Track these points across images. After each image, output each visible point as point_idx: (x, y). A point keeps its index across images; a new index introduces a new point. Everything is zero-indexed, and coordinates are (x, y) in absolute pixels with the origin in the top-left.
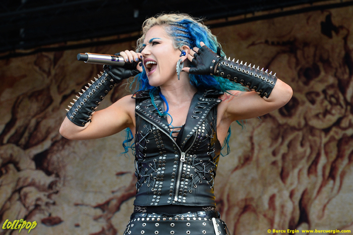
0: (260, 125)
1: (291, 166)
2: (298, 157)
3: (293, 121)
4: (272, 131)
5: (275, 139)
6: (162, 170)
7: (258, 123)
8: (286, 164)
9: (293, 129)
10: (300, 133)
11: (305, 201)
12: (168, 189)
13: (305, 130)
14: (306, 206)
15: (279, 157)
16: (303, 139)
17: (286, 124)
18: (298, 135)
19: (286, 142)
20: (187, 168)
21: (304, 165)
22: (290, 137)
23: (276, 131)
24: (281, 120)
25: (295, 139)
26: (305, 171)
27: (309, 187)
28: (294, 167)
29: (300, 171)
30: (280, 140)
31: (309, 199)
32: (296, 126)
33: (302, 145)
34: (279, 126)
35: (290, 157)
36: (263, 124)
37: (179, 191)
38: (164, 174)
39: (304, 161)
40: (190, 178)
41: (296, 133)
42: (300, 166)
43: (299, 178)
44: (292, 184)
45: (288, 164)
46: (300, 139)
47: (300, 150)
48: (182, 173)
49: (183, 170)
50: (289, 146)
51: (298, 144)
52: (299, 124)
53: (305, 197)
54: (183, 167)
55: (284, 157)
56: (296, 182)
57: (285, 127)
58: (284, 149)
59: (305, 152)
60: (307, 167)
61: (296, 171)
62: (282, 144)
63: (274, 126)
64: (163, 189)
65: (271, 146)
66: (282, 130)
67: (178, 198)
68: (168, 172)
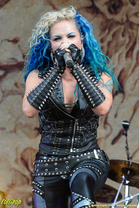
0: (93, 19)
1: (114, 51)
2: (120, 44)
3: (118, 18)
4: (101, 24)
5: (103, 30)
6: (61, 130)
7: (92, 17)
8: (110, 49)
9: (118, 23)
10: (123, 27)
11: (122, 77)
12: (66, 143)
13: (126, 25)
14: (123, 81)
15: (105, 44)
16: (124, 31)
17: (112, 19)
18: (121, 28)
19: (112, 33)
20: (79, 128)
21: (123, 50)
22: (115, 29)
23: (105, 25)
24: (109, 16)
25: (118, 31)
26: (124, 55)
27: (126, 67)
28: (116, 51)
29: (120, 54)
30: (107, 31)
31: (126, 76)
32: (120, 21)
33: (123, 35)
34: (107, 20)
35: (114, 44)
36: (96, 19)
37: (74, 145)
38: (62, 133)
39: (124, 47)
40: (82, 135)
41: (119, 26)
42: (120, 51)
43: (119, 60)
44: (114, 64)
45: (112, 49)
46: (122, 31)
47: (121, 39)
48: (76, 132)
49: (76, 130)
50: (113, 36)
51: (120, 35)
52: (122, 20)
53: (123, 74)
54: (76, 128)
55: (109, 44)
56: (116, 63)
57: (112, 21)
58: (109, 38)
59: (125, 41)
60: (125, 52)
61: (117, 54)
62: (108, 34)
63: (104, 21)
64: (62, 143)
65: (100, 35)
66: (109, 24)
67: (73, 150)
68: (66, 131)
